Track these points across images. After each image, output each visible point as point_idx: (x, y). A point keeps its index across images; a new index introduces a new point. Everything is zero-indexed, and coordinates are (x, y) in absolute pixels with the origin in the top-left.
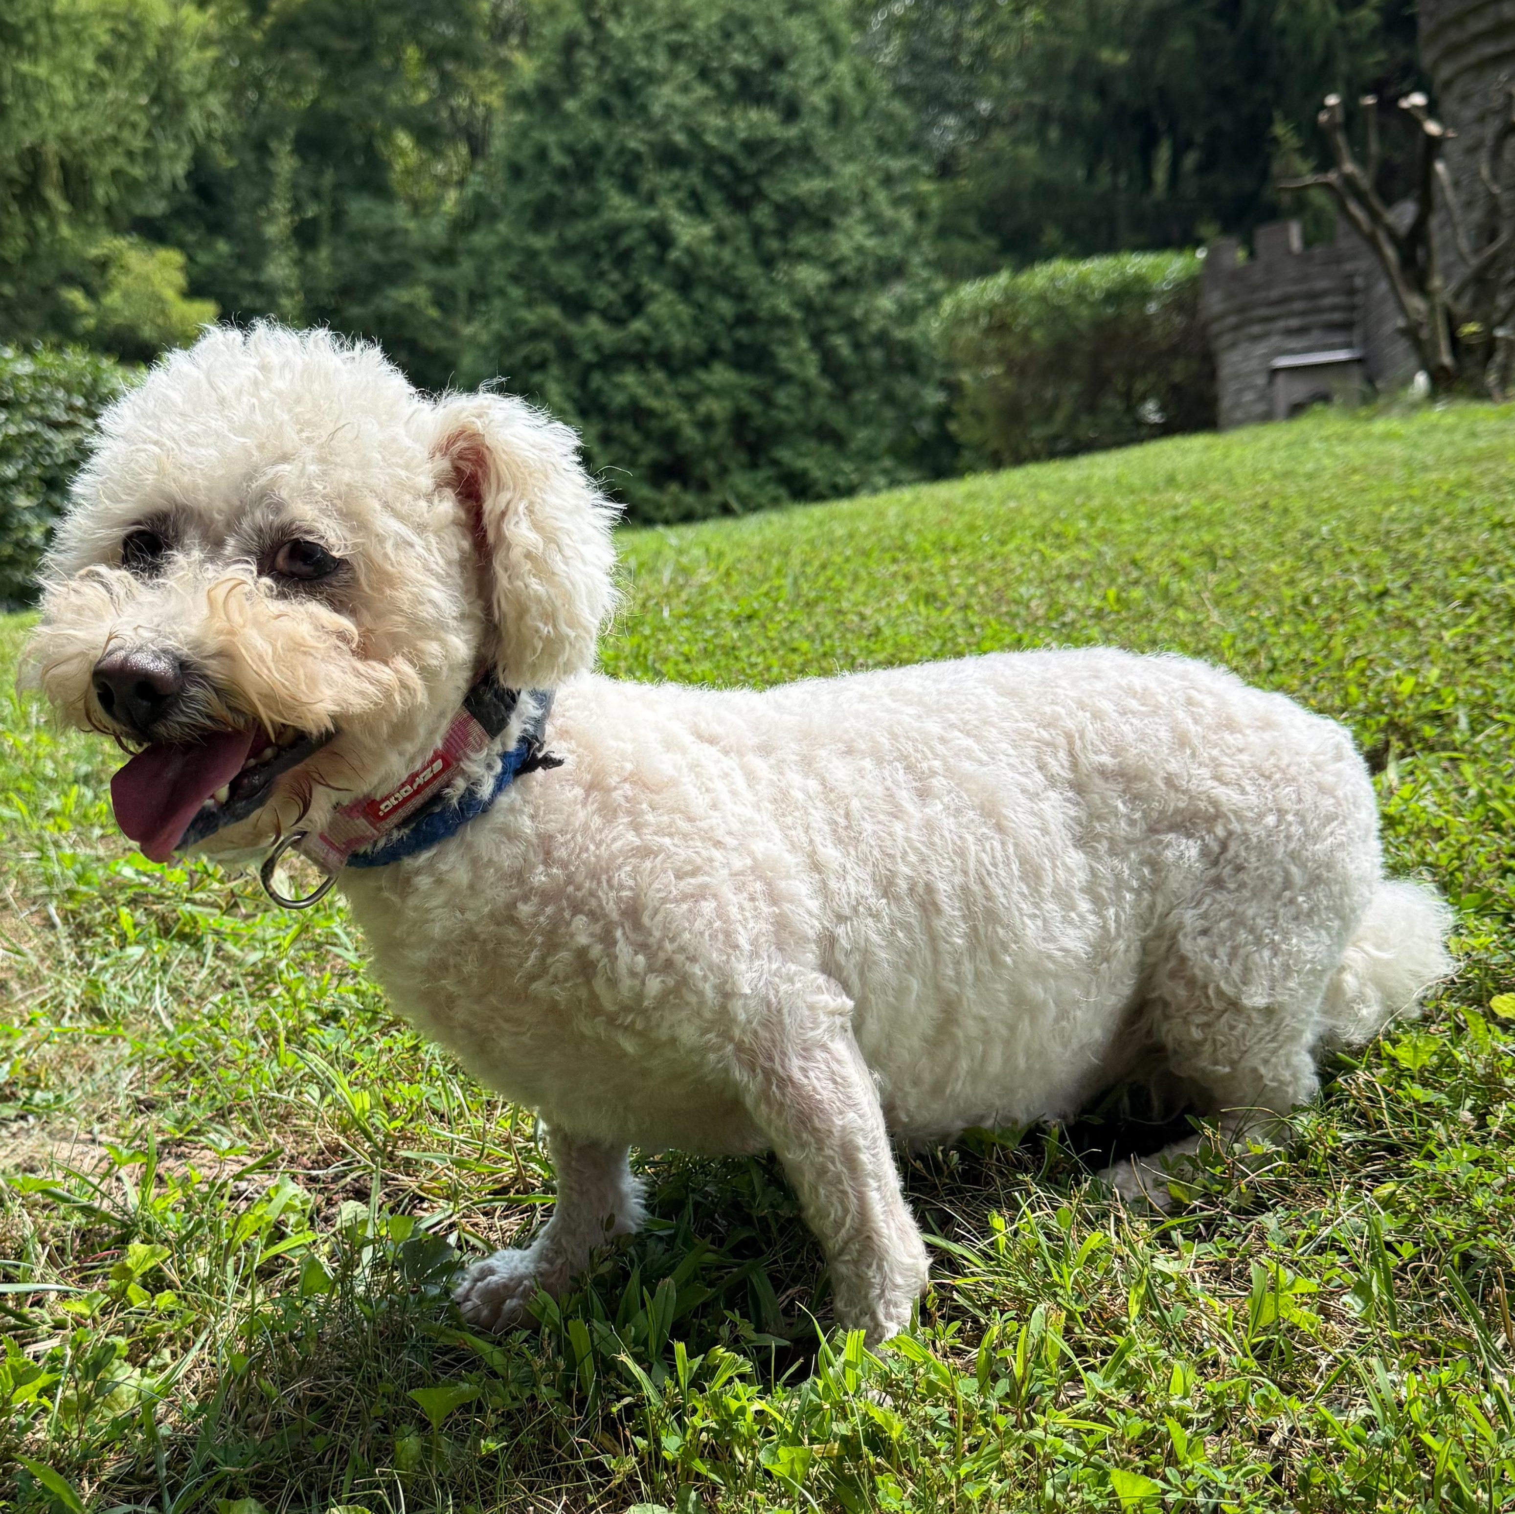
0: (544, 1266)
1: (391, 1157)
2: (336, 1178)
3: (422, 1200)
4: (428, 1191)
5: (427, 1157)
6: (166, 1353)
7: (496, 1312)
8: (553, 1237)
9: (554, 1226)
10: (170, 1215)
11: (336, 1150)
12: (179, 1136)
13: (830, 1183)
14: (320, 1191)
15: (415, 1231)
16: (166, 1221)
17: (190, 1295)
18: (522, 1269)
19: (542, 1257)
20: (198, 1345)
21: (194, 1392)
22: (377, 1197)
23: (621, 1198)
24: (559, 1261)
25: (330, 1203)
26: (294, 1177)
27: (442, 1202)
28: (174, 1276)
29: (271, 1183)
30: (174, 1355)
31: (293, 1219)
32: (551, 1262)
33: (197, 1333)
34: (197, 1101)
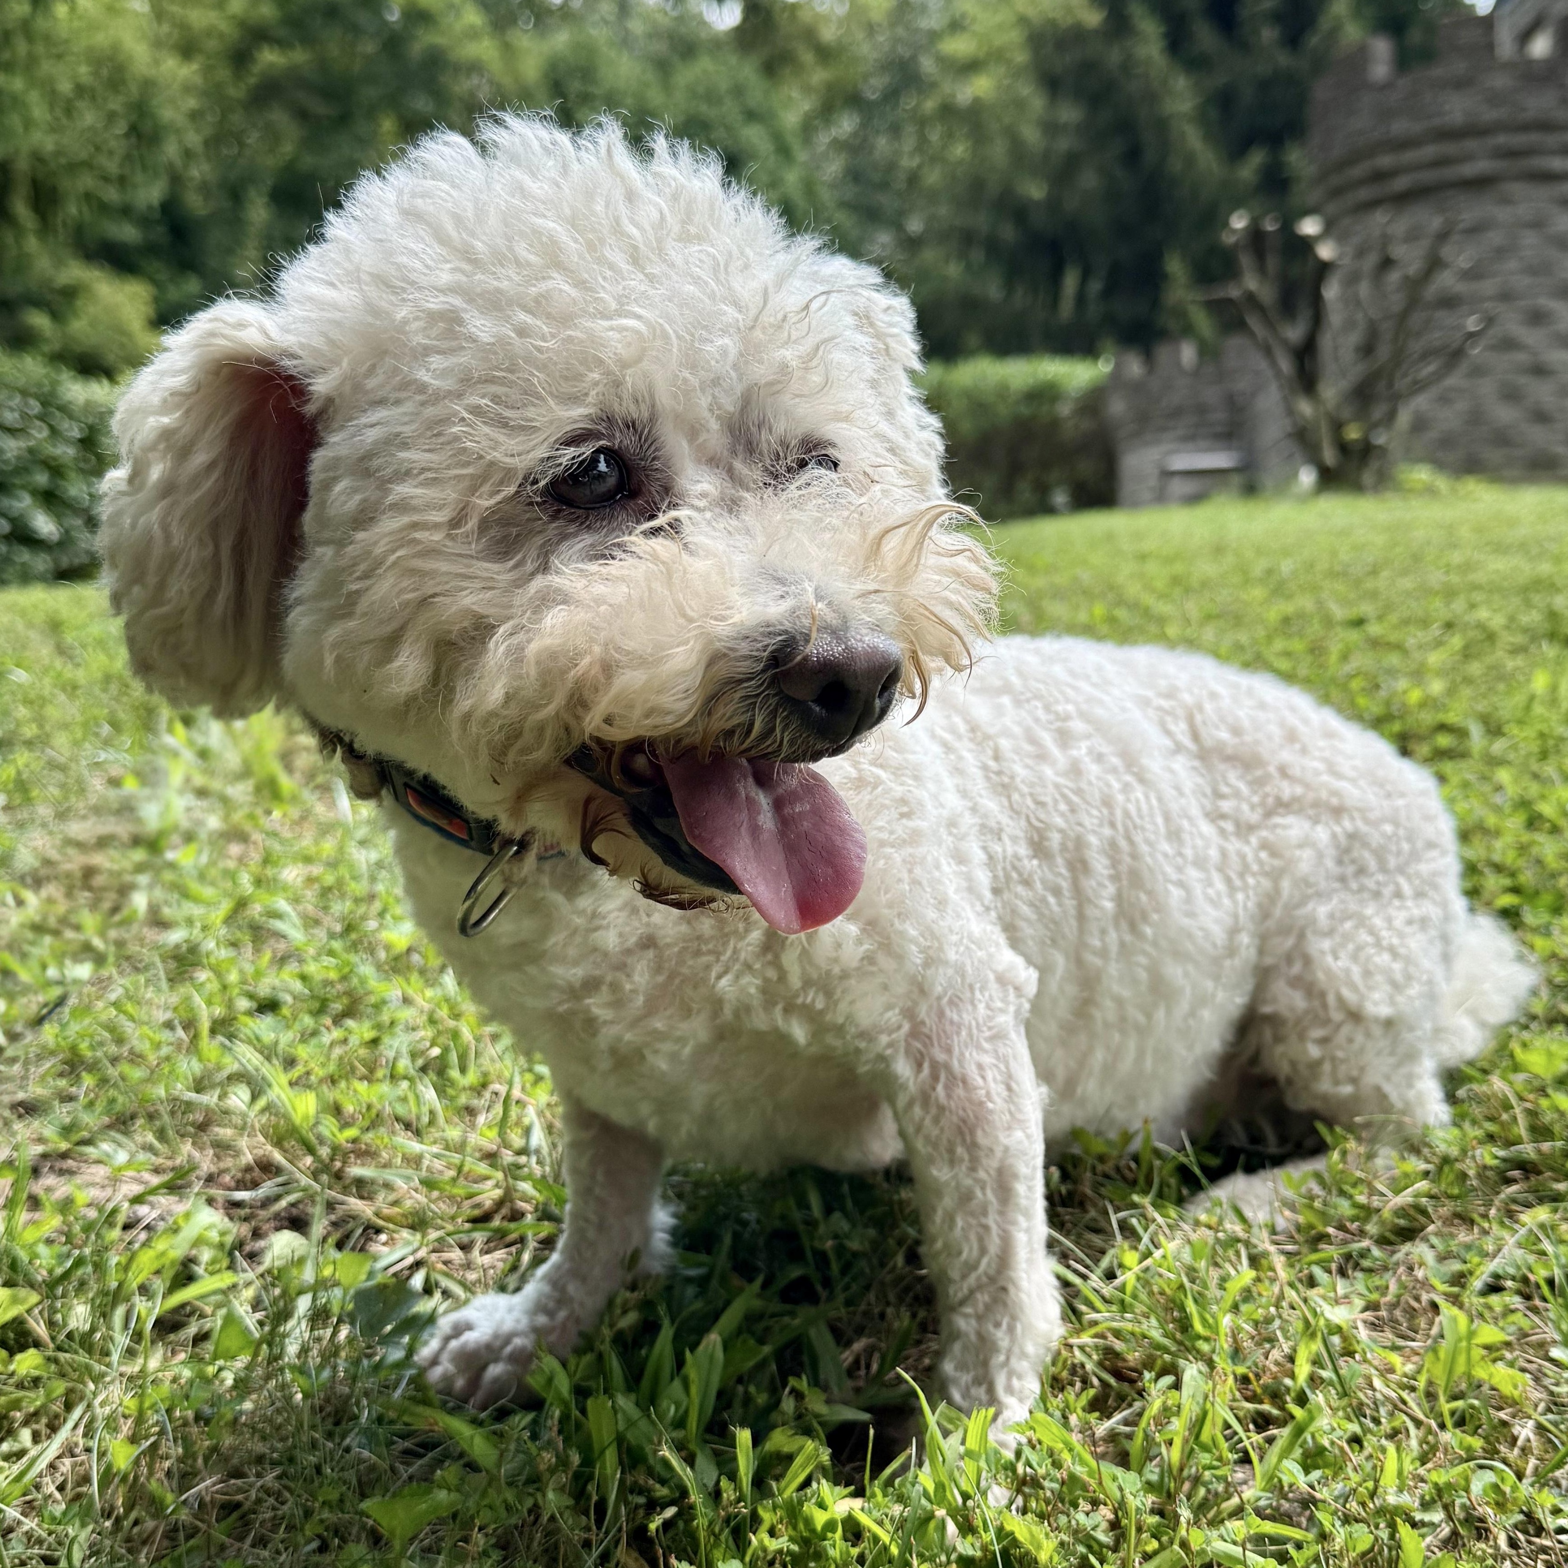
0: (542, 1320)
1: (338, 1176)
2: (267, 1202)
3: (378, 1231)
4: (388, 1219)
5: (388, 1175)
6: (25, 1435)
7: (475, 1381)
8: (555, 1281)
9: (557, 1267)
10: (42, 1249)
11: (267, 1168)
12: (64, 1146)
13: (972, 1214)
14: (246, 1219)
15: (371, 1275)
16: (36, 1256)
17: (62, 1356)
18: (509, 1325)
19: (540, 1307)
20: (70, 1424)
21: (61, 1488)
22: (319, 1228)
23: (647, 1233)
24: (562, 1314)
25: (257, 1234)
26: (210, 1201)
27: (405, 1234)
28: (41, 1330)
29: (180, 1208)
30: (36, 1438)
31: (206, 1255)
32: (551, 1314)
33: (69, 1407)
34: (91, 1105)
